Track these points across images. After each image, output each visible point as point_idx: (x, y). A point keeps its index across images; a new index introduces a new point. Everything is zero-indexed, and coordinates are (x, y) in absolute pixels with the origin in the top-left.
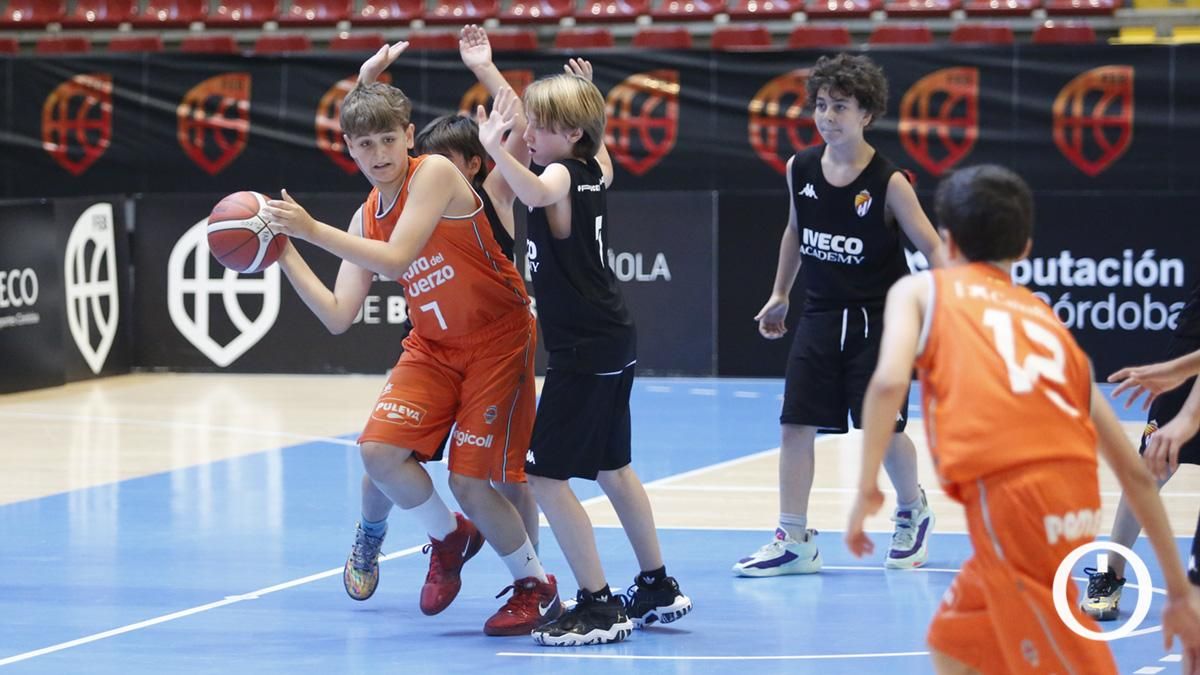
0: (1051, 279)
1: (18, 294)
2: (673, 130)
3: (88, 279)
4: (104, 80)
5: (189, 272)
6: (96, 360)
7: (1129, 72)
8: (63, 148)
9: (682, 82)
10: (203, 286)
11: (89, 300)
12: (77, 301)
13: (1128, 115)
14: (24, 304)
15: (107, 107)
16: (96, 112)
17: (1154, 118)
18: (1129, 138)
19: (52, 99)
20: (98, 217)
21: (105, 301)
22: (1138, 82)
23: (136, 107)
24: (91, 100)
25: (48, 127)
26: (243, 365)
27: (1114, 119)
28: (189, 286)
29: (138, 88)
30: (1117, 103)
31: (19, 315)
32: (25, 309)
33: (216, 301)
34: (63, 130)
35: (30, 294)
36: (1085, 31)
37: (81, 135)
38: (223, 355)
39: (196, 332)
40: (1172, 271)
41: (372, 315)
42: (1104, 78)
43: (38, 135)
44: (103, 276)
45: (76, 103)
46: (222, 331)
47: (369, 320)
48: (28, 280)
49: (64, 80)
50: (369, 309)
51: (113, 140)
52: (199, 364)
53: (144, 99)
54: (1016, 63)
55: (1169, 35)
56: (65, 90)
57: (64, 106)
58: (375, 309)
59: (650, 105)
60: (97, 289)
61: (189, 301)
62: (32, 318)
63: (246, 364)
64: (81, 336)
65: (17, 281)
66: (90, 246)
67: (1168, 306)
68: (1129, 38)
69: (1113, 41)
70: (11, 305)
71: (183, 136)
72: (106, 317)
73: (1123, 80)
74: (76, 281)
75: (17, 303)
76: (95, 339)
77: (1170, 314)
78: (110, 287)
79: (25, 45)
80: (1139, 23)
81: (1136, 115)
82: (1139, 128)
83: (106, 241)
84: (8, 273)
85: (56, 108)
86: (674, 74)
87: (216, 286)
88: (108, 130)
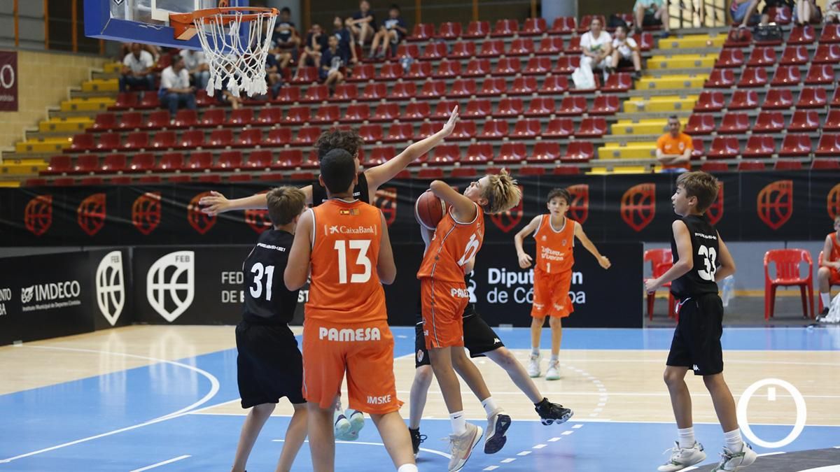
0: (526, 281)
1: (69, 292)
2: (394, 214)
3: (108, 284)
4: (157, 194)
5: (156, 281)
6: (113, 320)
7: (586, 187)
8: (141, 224)
9: (398, 193)
10: (162, 286)
11: (109, 294)
12: (102, 294)
13: (586, 206)
14: (72, 296)
15: (159, 206)
16: (154, 208)
17: (597, 207)
18: (586, 216)
19: (136, 203)
20: (114, 257)
21: (117, 294)
22: (590, 190)
23: (170, 206)
24: (152, 203)
25: (135, 214)
26: (179, 321)
27: (580, 207)
28: (156, 286)
29: (171, 198)
30: (581, 201)
31: (70, 301)
32: (73, 298)
33: (167, 293)
34: (141, 217)
35: (75, 292)
36: (574, 169)
37: (148, 218)
38: (170, 317)
39: (159, 307)
40: (577, 277)
41: (234, 299)
42: (576, 190)
43: (131, 219)
44: (117, 282)
45: (146, 204)
46: (170, 306)
47: (232, 301)
48: (75, 286)
49: (141, 194)
50: (232, 296)
51: (161, 220)
52: (160, 321)
53: (174, 203)
54: (539, 184)
55: (612, 170)
56: (141, 199)
57: (141, 206)
58: (235, 296)
59: (385, 203)
60: (113, 288)
61: (156, 293)
62: (78, 303)
63: (180, 321)
64: (105, 310)
65: (68, 287)
66: (110, 270)
67: (576, 293)
68: (595, 172)
69: (588, 173)
70: (65, 297)
71: (190, 218)
72: (118, 301)
73: (584, 190)
74: (102, 285)
75: (69, 296)
76: (112, 310)
77: (577, 296)
78: (121, 288)
79: (135, 179)
80: (600, 166)
81: (590, 206)
82: (590, 211)
83: (118, 267)
84: (64, 284)
85: (138, 207)
86: (395, 189)
87: (167, 286)
88: (159, 216)
